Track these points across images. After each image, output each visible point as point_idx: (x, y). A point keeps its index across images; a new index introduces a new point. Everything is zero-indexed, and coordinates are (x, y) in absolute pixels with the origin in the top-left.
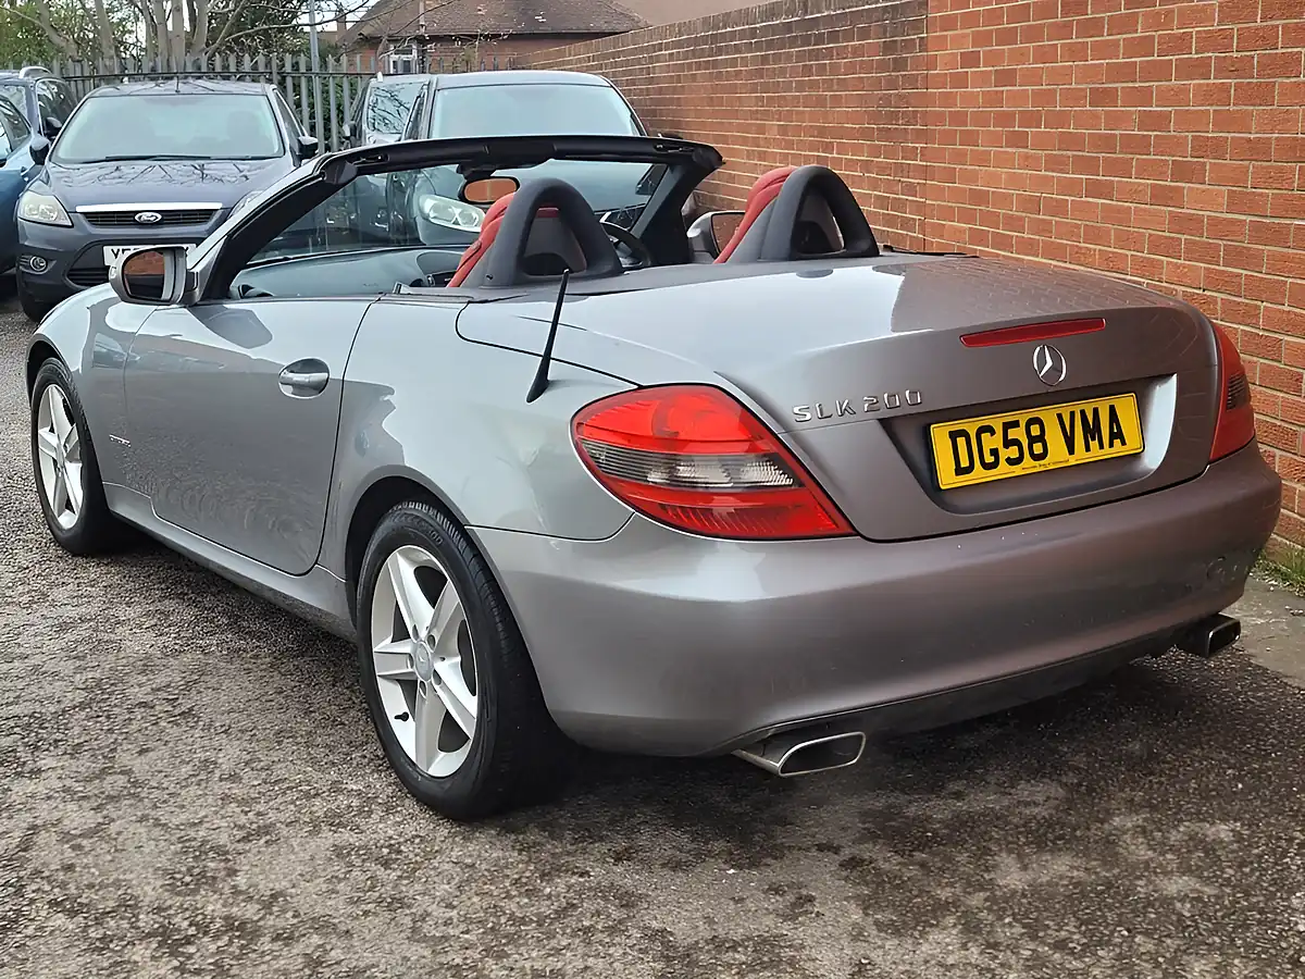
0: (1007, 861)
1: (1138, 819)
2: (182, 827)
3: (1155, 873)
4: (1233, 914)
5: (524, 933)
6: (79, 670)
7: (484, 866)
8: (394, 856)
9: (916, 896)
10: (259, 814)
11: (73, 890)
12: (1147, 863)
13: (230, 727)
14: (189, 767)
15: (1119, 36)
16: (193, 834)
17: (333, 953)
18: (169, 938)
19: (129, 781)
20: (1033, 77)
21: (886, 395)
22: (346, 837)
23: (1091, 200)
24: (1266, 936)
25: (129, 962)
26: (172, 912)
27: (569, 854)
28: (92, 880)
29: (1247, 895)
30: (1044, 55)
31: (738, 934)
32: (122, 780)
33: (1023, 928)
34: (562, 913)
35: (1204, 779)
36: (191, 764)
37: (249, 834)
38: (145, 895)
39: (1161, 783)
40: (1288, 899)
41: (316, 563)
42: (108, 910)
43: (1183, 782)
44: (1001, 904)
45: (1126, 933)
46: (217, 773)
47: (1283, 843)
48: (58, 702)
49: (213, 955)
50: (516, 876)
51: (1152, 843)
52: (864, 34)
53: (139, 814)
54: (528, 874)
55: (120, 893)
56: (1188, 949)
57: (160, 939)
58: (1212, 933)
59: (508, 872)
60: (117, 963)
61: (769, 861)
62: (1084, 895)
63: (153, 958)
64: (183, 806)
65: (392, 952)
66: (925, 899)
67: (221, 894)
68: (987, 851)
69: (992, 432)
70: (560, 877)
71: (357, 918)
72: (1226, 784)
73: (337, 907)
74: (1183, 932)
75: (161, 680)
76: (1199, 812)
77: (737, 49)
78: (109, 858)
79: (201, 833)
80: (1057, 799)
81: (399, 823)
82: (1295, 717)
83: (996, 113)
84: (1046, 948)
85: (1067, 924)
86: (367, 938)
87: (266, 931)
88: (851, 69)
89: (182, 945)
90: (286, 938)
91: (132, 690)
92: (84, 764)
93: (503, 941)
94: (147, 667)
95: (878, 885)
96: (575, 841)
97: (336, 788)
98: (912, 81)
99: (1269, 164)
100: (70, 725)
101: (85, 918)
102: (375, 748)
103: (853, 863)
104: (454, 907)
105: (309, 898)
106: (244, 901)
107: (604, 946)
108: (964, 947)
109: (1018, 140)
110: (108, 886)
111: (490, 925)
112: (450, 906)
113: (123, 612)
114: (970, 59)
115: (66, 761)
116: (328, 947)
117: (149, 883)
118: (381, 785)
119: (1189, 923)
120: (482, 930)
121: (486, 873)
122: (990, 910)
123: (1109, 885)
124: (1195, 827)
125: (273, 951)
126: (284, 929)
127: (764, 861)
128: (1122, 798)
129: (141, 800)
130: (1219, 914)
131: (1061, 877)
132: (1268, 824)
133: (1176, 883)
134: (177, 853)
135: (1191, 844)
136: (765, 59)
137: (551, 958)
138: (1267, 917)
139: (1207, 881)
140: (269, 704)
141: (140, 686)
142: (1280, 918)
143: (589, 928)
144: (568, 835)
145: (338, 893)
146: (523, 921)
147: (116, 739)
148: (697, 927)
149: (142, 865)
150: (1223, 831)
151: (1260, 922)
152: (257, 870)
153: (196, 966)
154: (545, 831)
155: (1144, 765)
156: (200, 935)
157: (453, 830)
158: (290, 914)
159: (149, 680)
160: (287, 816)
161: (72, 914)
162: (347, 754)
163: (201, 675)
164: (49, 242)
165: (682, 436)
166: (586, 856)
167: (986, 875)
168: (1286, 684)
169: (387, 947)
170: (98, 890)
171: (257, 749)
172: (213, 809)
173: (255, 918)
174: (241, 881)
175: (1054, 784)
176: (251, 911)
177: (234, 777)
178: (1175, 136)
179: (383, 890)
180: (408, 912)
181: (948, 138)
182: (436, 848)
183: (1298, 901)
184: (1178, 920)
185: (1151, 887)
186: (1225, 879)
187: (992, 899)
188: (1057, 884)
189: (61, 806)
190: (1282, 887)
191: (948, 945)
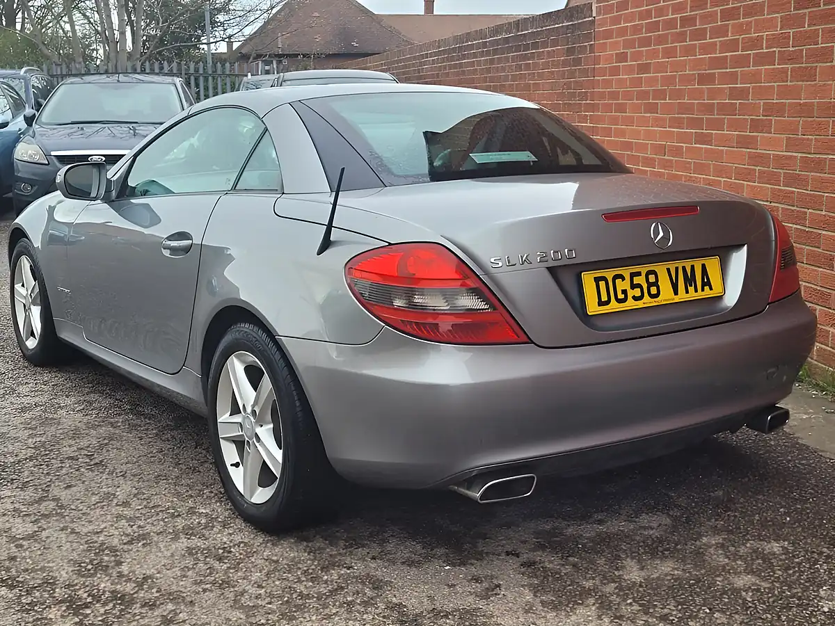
0: (631, 564)
1: (718, 539)
2: (89, 534)
3: (730, 573)
4: (780, 600)
5: (307, 605)
6: (30, 436)
7: (285, 562)
8: (226, 554)
9: (569, 585)
10: (139, 527)
11: (13, 572)
12: (724, 567)
13: (126, 473)
14: (97, 497)
15: (716, 40)
16: (95, 539)
17: (181, 615)
18: (74, 604)
19: (57, 505)
20: (661, 67)
21: (552, 252)
22: (196, 542)
23: (698, 146)
24: (802, 615)
25: (46, 619)
26: (77, 587)
27: (340, 554)
28: (26, 567)
29: (790, 588)
30: (669, 53)
31: (450, 607)
32: (52, 505)
33: (640, 606)
34: (333, 592)
35: (764, 514)
36: (99, 495)
37: (133, 539)
38: (61, 576)
39: (735, 516)
40: (818, 590)
41: (184, 366)
42: (36, 585)
43: (750, 516)
44: (625, 590)
45: (708, 611)
46: (115, 501)
47: (816, 556)
48: (16, 455)
49: (102, 615)
50: (305, 568)
51: (728, 554)
52: (555, 43)
53: (62, 525)
54: (313, 567)
55: (44, 575)
56: (749, 621)
57: (68, 604)
58: (765, 611)
59: (300, 566)
60: (38, 619)
61: (473, 561)
62: (681, 587)
63: (62, 616)
64: (91, 522)
65: (220, 615)
66: (575, 587)
67: (111, 577)
68: (618, 557)
69: (623, 279)
70: (334, 569)
71: (198, 593)
72: (778, 517)
73: (186, 586)
74: (747, 610)
75: (84, 443)
76: (760, 535)
77: (475, 55)
78: (39, 553)
79: (101, 539)
80: (666, 525)
81: (230, 534)
82: (826, 477)
83: (638, 91)
84: (655, 620)
85: (668, 605)
86: (205, 606)
87: (138, 601)
88: (546, 65)
89: (82, 608)
90: (152, 605)
91: (65, 449)
92: (29, 494)
93: (294, 609)
94: (76, 434)
95: (545, 578)
96: (346, 547)
97: (192, 511)
98: (585, 73)
99: (812, 119)
100: (22, 470)
101: (20, 590)
102: (218, 487)
103: (529, 564)
104: (263, 587)
105: (168, 580)
106: (125, 581)
107: (360, 614)
108: (599, 618)
109: (652, 108)
110: (37, 570)
111: (286, 599)
112: (260, 587)
113: (63, 401)
114: (622, 57)
115: (18, 492)
116: (178, 611)
117: (64, 569)
118: (221, 510)
119: (751, 605)
120: (280, 602)
121: (286, 566)
122: (618, 595)
123: (698, 581)
124: (756, 544)
125: (142, 613)
126: (150, 599)
127: (470, 561)
128: (709, 525)
129: (64, 517)
130: (771, 600)
131: (666, 575)
132: (806, 543)
133: (743, 579)
134: (84, 551)
135: (754, 555)
136: (492, 61)
137: (324, 621)
138: (803, 602)
139: (764, 579)
140: (153, 459)
141: (70, 446)
142: (811, 603)
143: (351, 602)
144: (342, 543)
145: (187, 577)
146: (308, 596)
147: (51, 479)
148: (422, 602)
149: (60, 558)
150: (776, 547)
151: (798, 605)
152: (135, 562)
153: (90, 622)
154: (326, 540)
155: (726, 505)
156: (94, 602)
157: (266, 539)
158: (154, 590)
159: (77, 443)
160: (158, 528)
161: (11, 587)
162: (200, 491)
163: (110, 441)
164: (34, 174)
165: (417, 276)
166: (352, 557)
167: (616, 573)
168: (821, 456)
169: (217, 612)
170: (30, 573)
171: (142, 486)
172: (110, 523)
173: (132, 592)
174: (125, 568)
175: (665, 515)
176: (129, 588)
177: (126, 504)
178: (752, 103)
179: (217, 576)
180: (232, 590)
181: (608, 108)
182: (255, 550)
183: (824, 592)
184: (743, 603)
185: (726, 582)
186: (776, 578)
187: (620, 588)
188: (663, 580)
189: (11, 520)
190: (814, 583)
191: (589, 616)
